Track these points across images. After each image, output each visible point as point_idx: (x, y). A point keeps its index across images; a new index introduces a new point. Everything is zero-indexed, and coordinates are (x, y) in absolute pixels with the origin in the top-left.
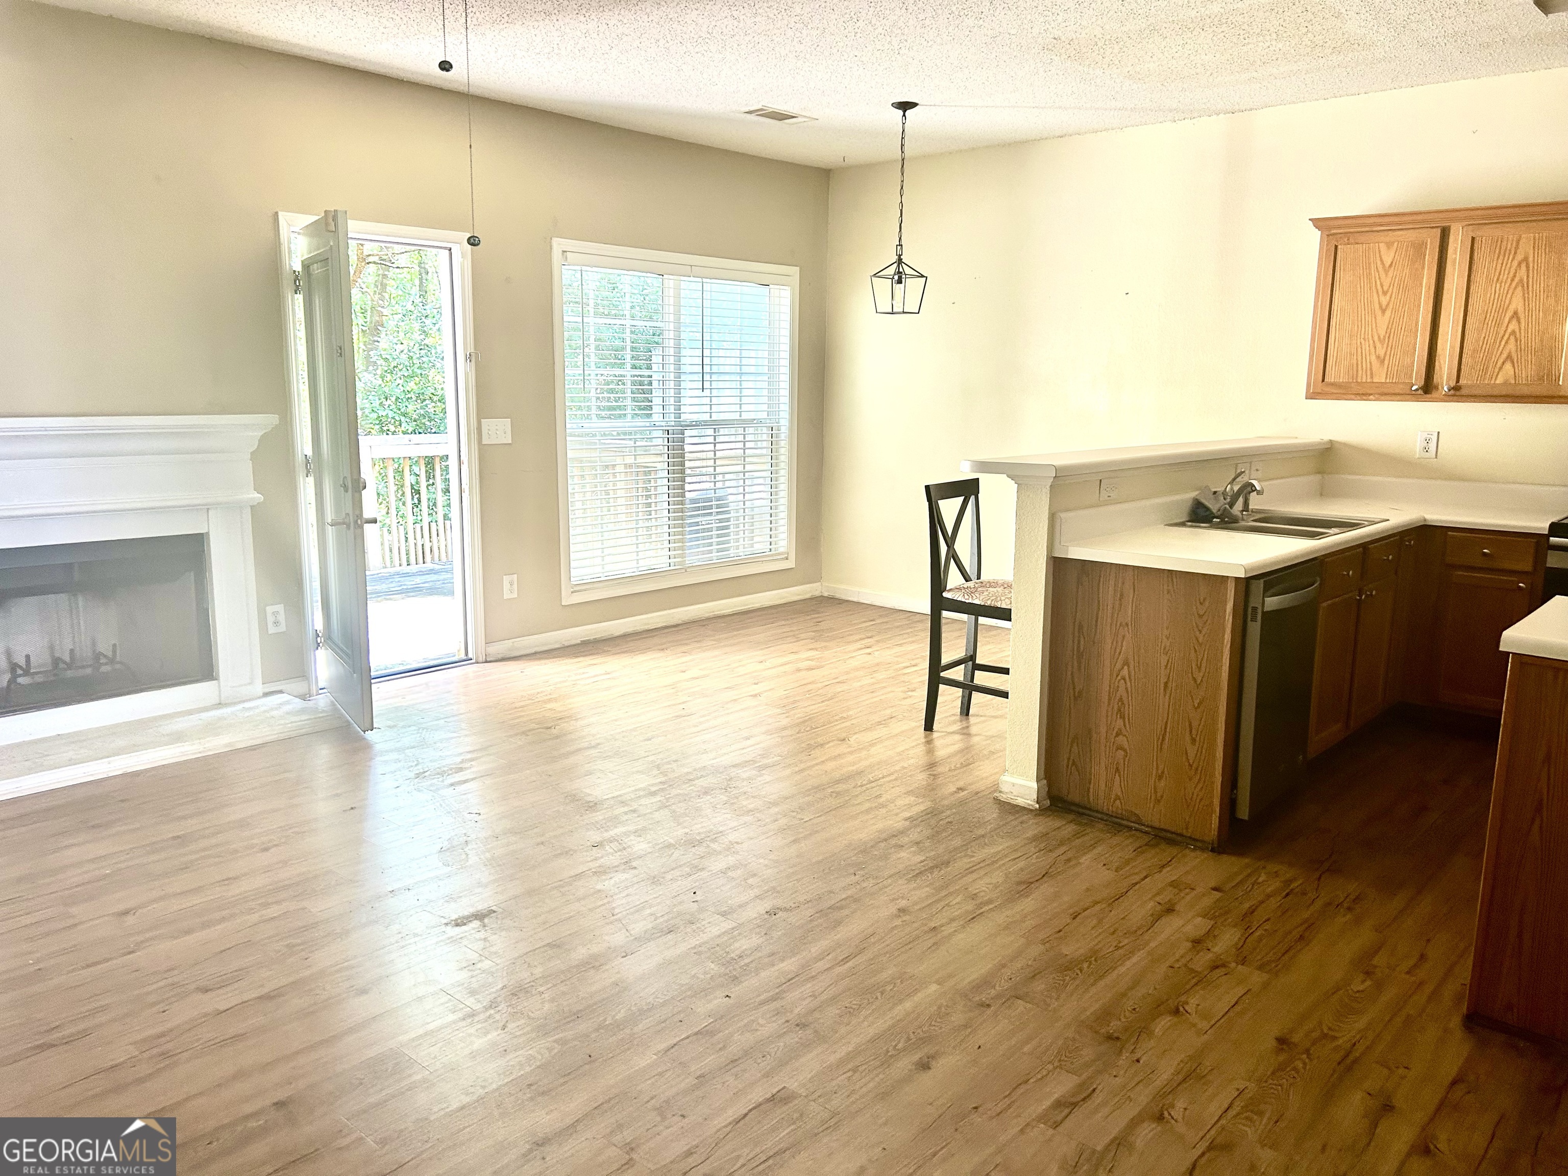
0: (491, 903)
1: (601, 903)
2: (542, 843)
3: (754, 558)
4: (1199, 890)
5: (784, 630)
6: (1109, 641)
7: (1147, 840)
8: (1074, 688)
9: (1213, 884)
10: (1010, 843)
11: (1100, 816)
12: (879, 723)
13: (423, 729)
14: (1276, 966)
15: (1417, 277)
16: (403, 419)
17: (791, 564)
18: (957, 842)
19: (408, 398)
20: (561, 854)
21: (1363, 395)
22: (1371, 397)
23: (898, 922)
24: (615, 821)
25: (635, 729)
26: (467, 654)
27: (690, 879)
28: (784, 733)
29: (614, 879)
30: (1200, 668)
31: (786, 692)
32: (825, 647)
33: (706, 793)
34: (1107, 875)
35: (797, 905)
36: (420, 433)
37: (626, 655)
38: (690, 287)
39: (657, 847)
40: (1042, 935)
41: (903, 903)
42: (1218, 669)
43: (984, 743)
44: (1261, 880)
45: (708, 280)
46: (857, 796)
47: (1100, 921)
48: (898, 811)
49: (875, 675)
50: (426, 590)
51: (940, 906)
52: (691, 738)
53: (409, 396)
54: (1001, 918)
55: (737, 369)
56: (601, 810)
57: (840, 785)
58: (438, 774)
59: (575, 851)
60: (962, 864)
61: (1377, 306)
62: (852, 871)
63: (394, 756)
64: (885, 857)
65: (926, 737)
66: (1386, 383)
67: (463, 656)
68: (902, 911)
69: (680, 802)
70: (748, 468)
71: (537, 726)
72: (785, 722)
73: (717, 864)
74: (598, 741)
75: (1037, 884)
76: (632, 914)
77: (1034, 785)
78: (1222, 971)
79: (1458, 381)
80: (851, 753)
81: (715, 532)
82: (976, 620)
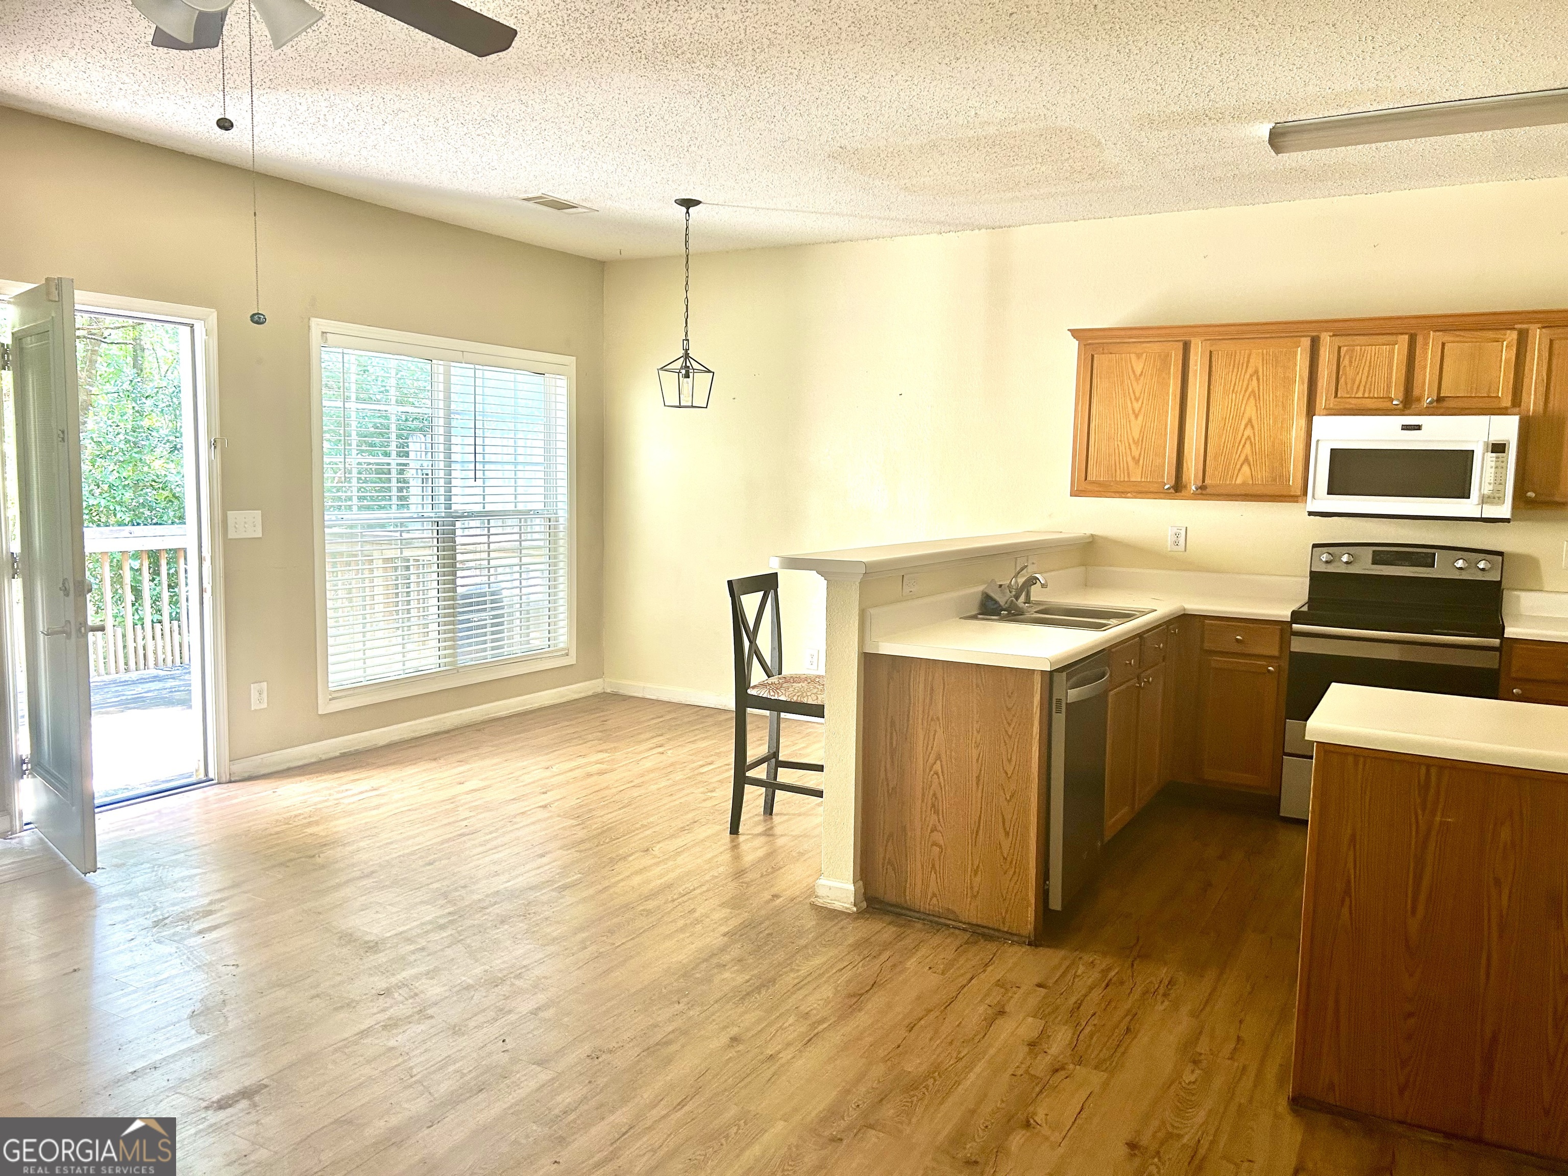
0: (261, 1075)
1: (395, 1063)
2: (318, 996)
3: (534, 655)
4: (1024, 988)
5: (568, 732)
6: (921, 736)
7: (966, 938)
8: (888, 785)
9: (1036, 980)
10: (832, 952)
11: (917, 915)
12: (683, 829)
13: (159, 866)
14: (1110, 1064)
15: (1164, 385)
16: (118, 508)
17: (571, 660)
18: (780, 956)
19: (125, 486)
20: (342, 1007)
21: (1122, 494)
22: (1129, 495)
23: (732, 1053)
24: (402, 961)
25: (413, 853)
26: (206, 774)
27: (498, 1023)
28: (583, 847)
29: (408, 1032)
30: (1010, 761)
31: (579, 801)
32: (615, 748)
33: (502, 922)
34: (934, 979)
35: (621, 1044)
36: (138, 524)
37: (393, 767)
38: (461, 374)
39: (455, 989)
40: (881, 1053)
41: (734, 1031)
42: (1029, 761)
43: (792, 844)
44: (1079, 972)
45: (480, 367)
46: (669, 913)
47: (936, 1032)
48: (715, 926)
49: (671, 776)
50: (151, 700)
51: (773, 1030)
52: (478, 859)
53: (126, 483)
54: (836, 1038)
55: (511, 458)
56: (384, 951)
57: (650, 902)
58: (182, 920)
59: (358, 1002)
60: (790, 979)
61: (1131, 412)
62: (675, 999)
63: (126, 901)
64: (708, 980)
65: (732, 841)
66: (1141, 482)
67: (202, 776)
68: (735, 1040)
69: (474, 935)
70: (524, 560)
71: (297, 856)
72: (581, 834)
73: (525, 1006)
74: (372, 869)
75: (867, 996)
76: (434, 1072)
77: (851, 888)
78: (1063, 1073)
79: (1204, 481)
80: (657, 864)
81: (489, 629)
82: (779, 716)
